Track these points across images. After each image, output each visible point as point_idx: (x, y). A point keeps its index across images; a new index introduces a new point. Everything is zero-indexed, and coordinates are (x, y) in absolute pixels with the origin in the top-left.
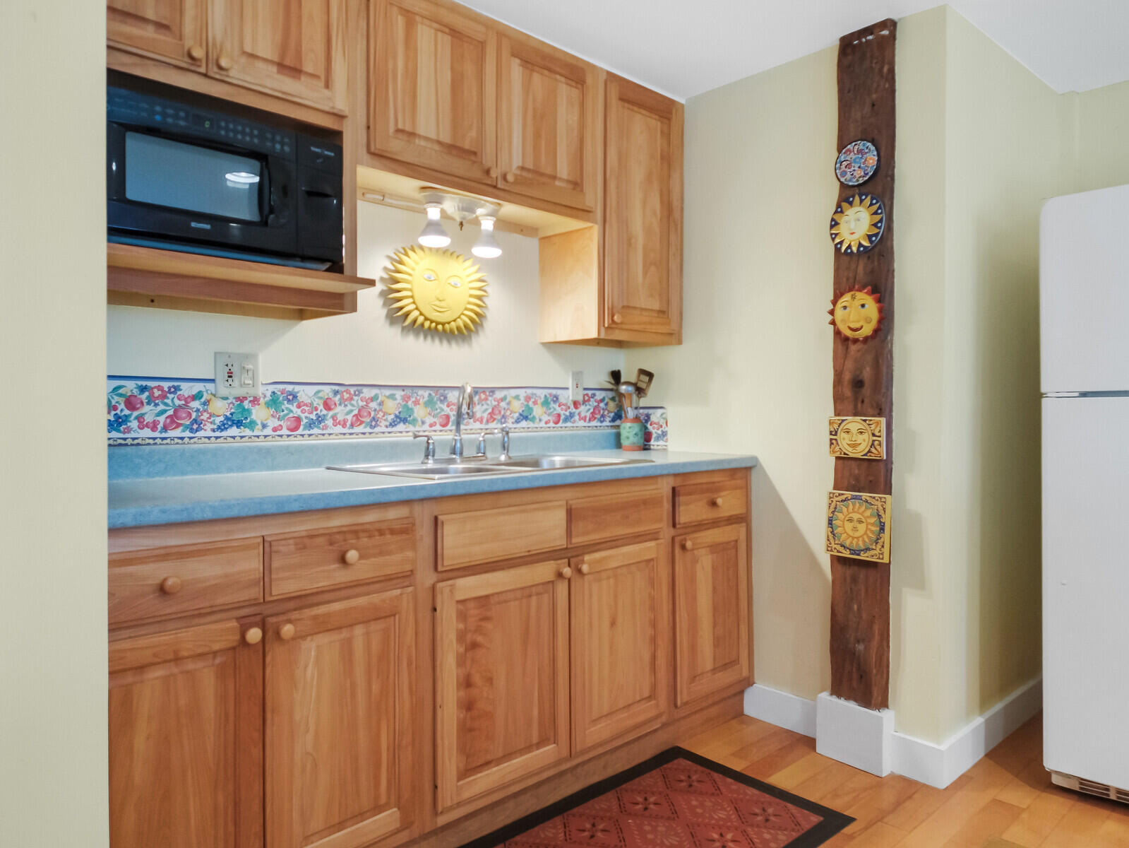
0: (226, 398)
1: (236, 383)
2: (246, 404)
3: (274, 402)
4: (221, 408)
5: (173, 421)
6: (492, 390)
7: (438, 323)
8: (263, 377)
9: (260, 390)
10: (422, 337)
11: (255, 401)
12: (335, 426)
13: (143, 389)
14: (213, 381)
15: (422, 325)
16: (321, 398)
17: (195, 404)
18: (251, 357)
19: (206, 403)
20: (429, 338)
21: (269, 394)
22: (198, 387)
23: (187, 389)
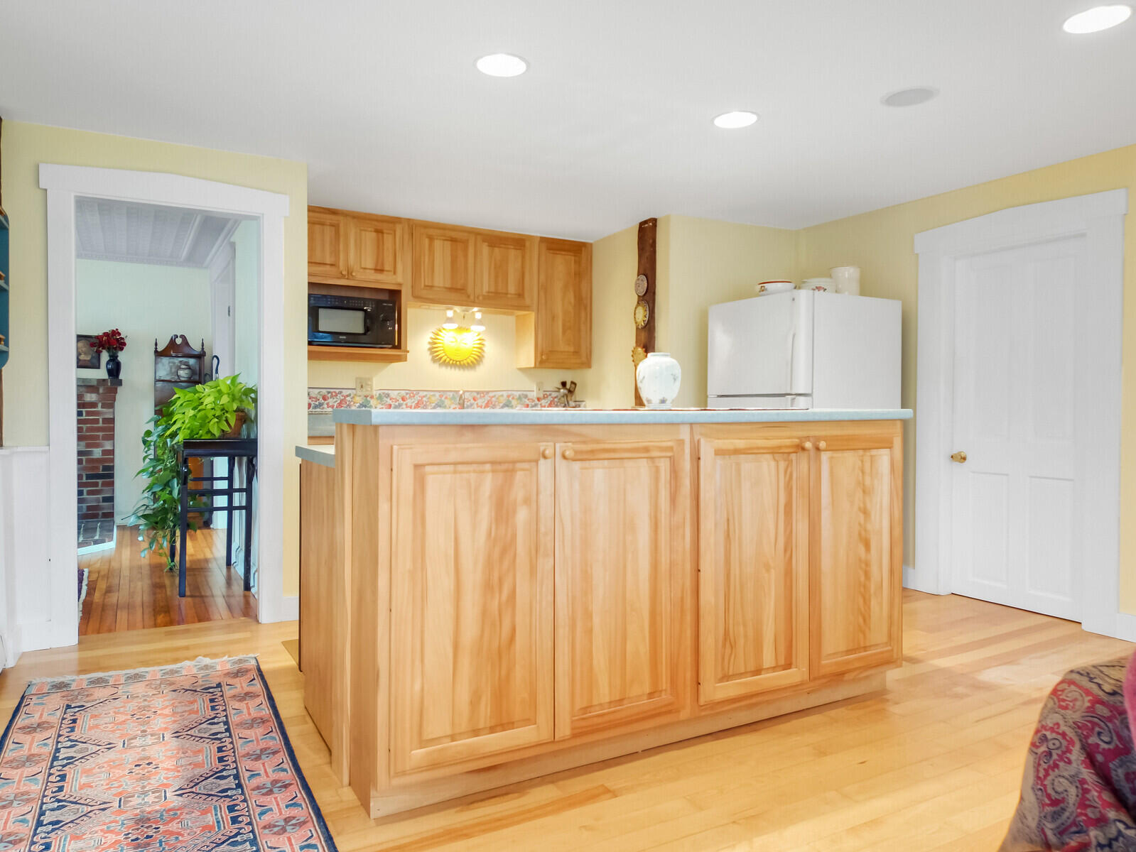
0: (360, 396)
1: (364, 390)
2: (369, 398)
3: (380, 398)
4: (358, 400)
5: (340, 405)
6: (488, 392)
7: (457, 361)
8: (375, 387)
9: (374, 393)
10: (449, 368)
11: (372, 397)
13: (329, 393)
14: (354, 389)
15: (449, 362)
16: (400, 396)
17: (348, 399)
18: (370, 379)
19: (353, 398)
20: (453, 369)
21: (378, 395)
22: (349, 392)
23: (345, 393)
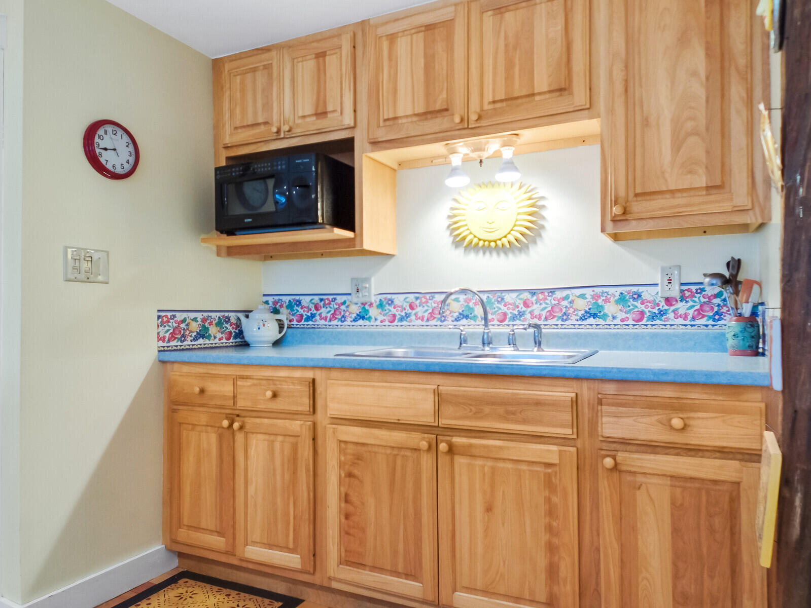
0: (357, 304)
1: (360, 295)
2: (367, 307)
3: (381, 305)
4: (355, 309)
5: (334, 316)
6: (552, 291)
7: (490, 242)
8: (374, 291)
9: (373, 299)
10: (481, 253)
11: (371, 305)
12: (417, 320)
13: (321, 300)
14: (350, 294)
15: (478, 244)
16: (407, 302)
17: (343, 307)
18: (367, 280)
19: (347, 307)
20: (488, 254)
21: (378, 300)
22: (344, 298)
23: (340, 299)
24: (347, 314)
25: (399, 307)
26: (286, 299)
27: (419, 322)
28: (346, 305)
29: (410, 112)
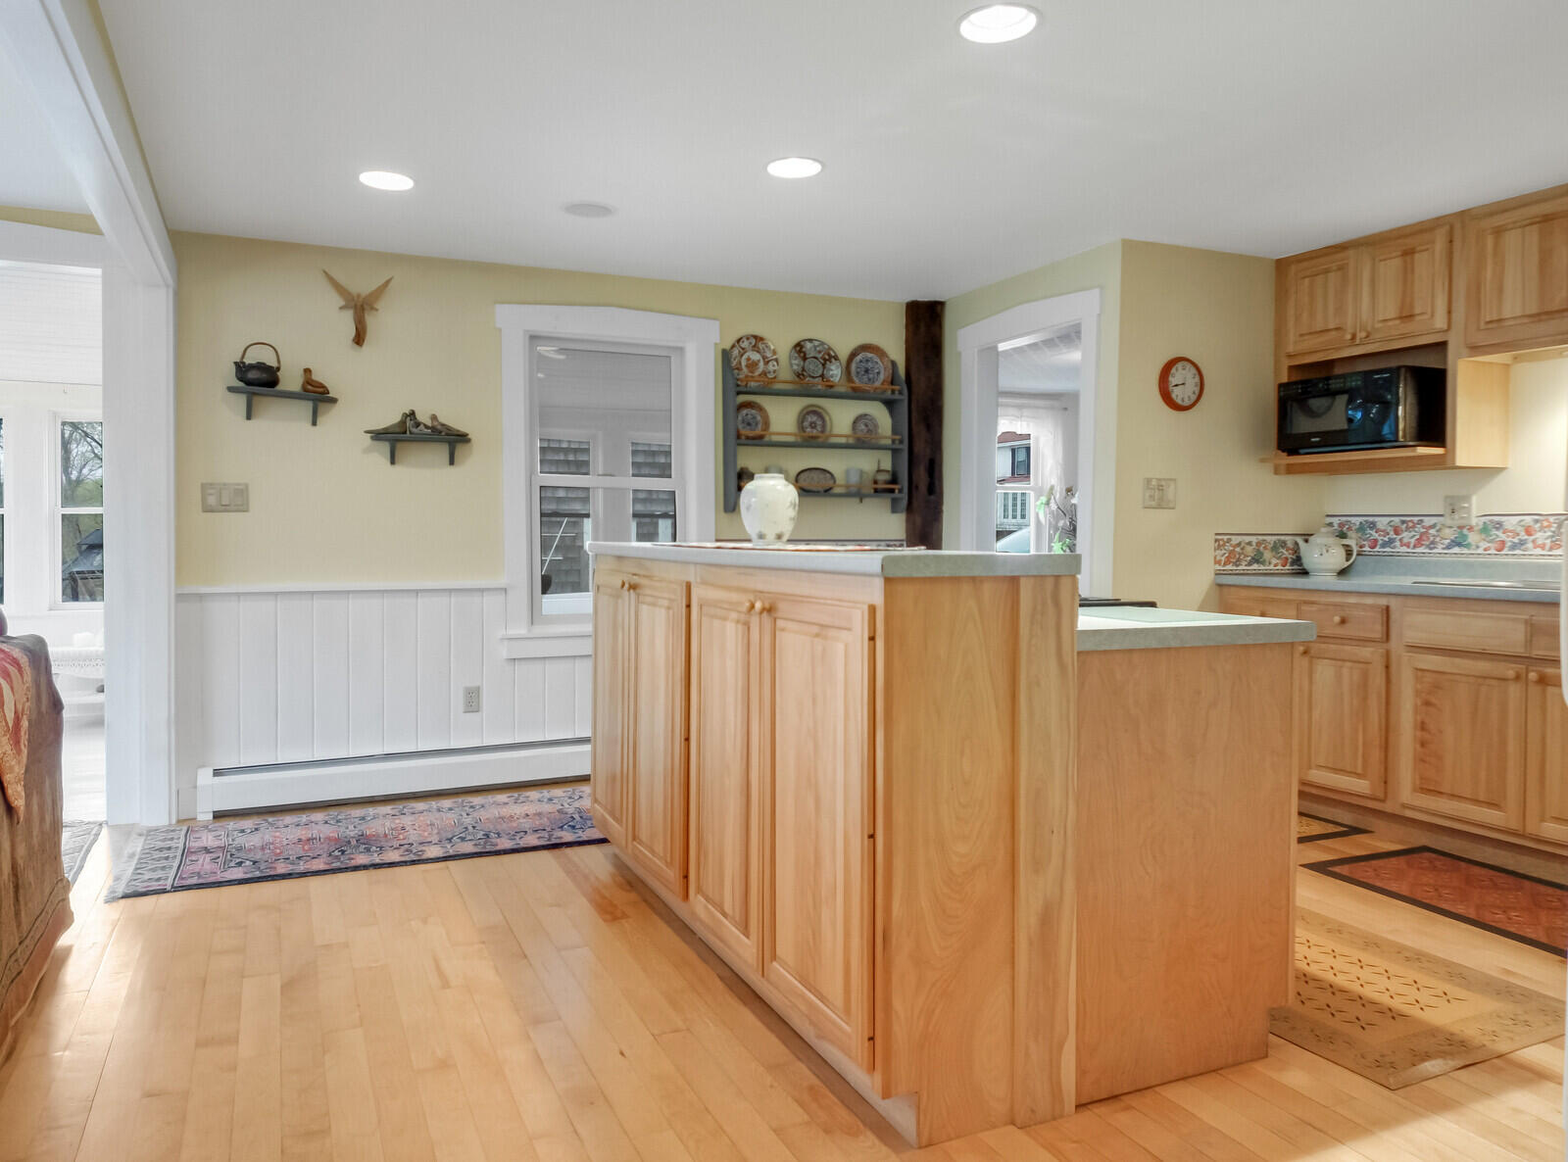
0: (1450, 527)
1: (1456, 516)
2: (1465, 531)
3: (1485, 530)
4: (1449, 534)
5: (1419, 543)
8: (1475, 512)
9: (1474, 522)
11: (1471, 529)
12: (1535, 548)
13: (1403, 522)
14: (1441, 516)
16: (1522, 526)
17: (1432, 531)
18: (1467, 498)
19: (1439, 531)
21: (1481, 524)
22: (1434, 520)
23: (1428, 521)
24: (1438, 539)
25: (1510, 531)
26: (1357, 521)
27: (1539, 551)
28: (1437, 528)
29: (1518, 313)
